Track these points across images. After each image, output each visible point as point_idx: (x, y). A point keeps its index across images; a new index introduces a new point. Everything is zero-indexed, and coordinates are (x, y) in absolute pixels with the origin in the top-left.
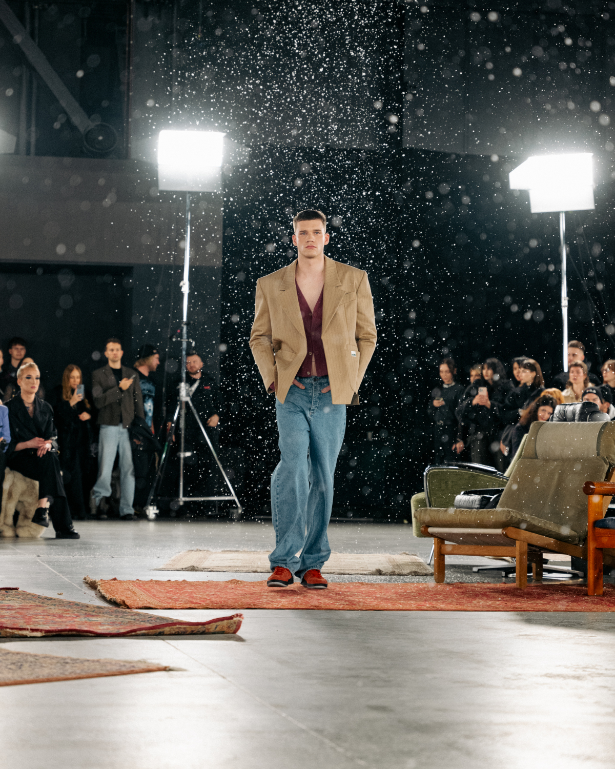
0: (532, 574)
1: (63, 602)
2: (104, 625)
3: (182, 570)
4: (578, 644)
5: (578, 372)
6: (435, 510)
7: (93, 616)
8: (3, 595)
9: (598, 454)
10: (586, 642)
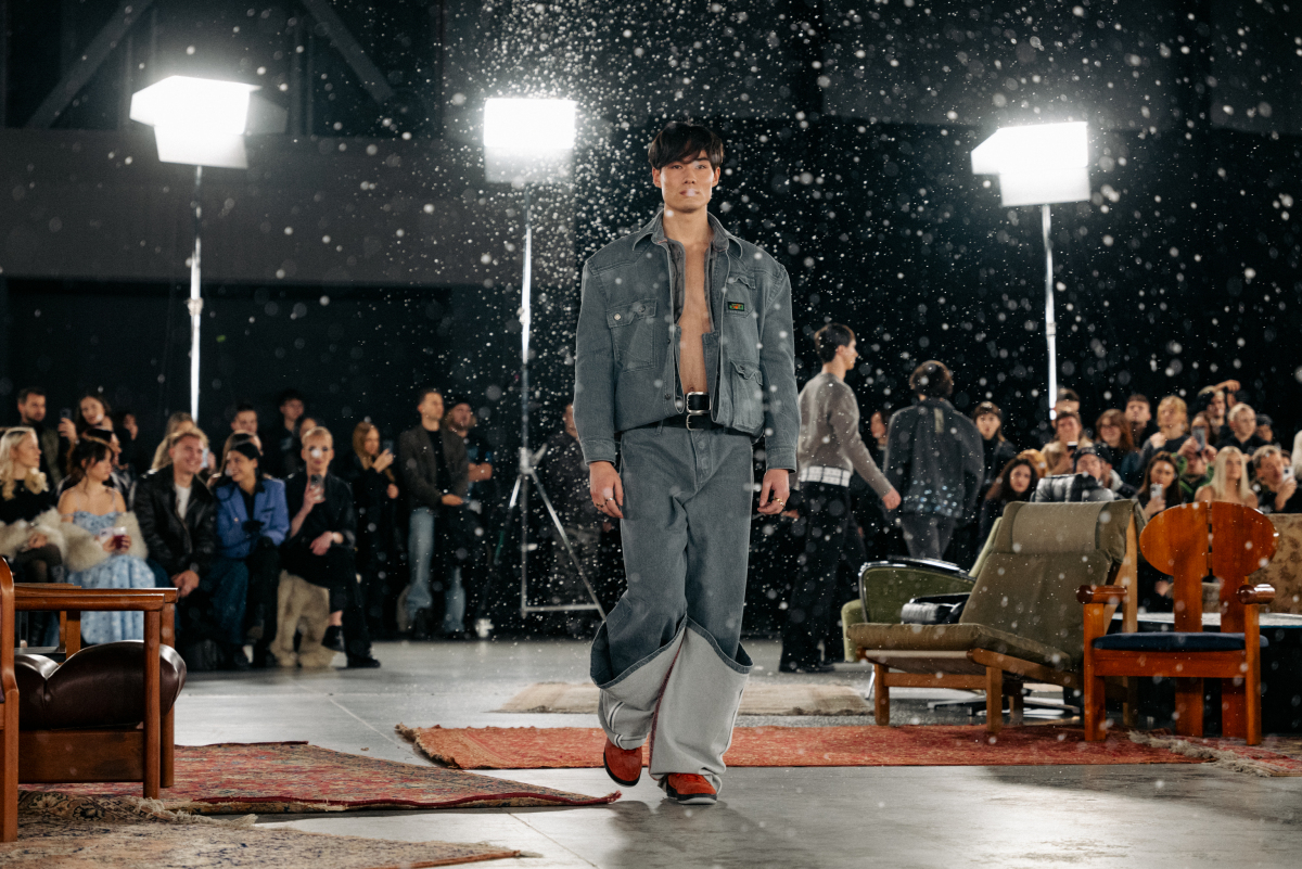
0: (1008, 711)
1: (370, 760)
2: (427, 793)
3: (529, 711)
4: (1071, 810)
5: (1071, 424)
6: (875, 627)
7: (412, 780)
8: (288, 752)
9: (1097, 546)
10: (1082, 808)
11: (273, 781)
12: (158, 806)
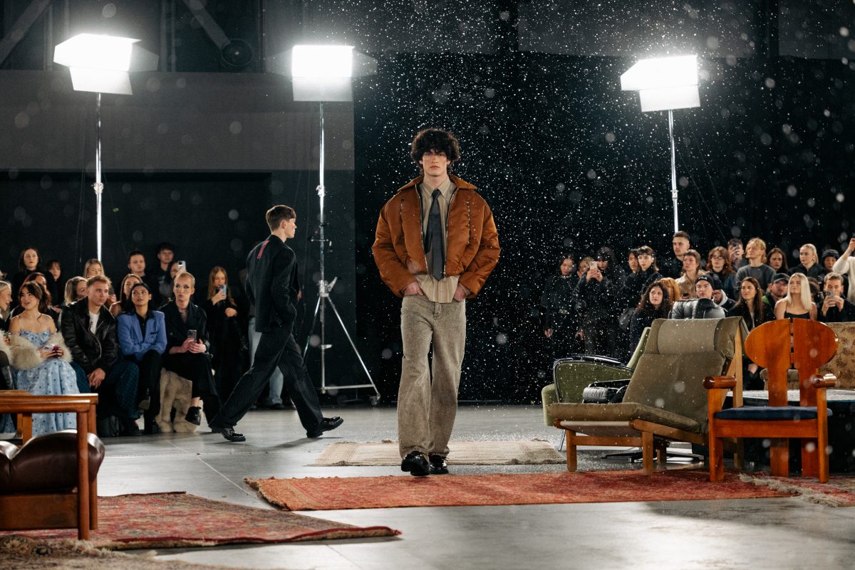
1: (229, 506)
2: (270, 531)
3: (334, 465)
5: (691, 260)
6: (566, 405)
7: (259, 521)
8: (173, 500)
9: (715, 349)
10: (713, 534)
11: (165, 523)
12: (89, 545)
